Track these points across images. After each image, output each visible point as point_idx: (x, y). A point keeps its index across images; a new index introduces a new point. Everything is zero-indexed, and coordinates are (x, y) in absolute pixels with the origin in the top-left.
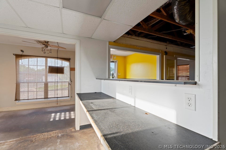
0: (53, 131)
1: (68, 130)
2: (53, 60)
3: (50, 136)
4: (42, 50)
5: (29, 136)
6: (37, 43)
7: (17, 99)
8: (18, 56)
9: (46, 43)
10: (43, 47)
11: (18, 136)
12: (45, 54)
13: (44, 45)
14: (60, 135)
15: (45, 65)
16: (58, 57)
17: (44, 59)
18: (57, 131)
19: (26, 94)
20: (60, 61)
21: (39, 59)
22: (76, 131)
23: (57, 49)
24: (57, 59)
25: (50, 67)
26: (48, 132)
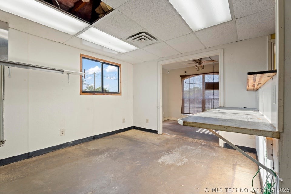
0: (200, 139)
1: (212, 143)
2: (210, 75)
3: (196, 142)
4: (196, 68)
5: (183, 137)
6: (193, 63)
7: (182, 112)
8: (183, 77)
9: (199, 60)
10: (196, 65)
11: (177, 135)
12: (199, 71)
13: (198, 62)
14: (203, 144)
15: (202, 82)
16: (215, 72)
17: (202, 76)
18: (202, 141)
19: (188, 109)
20: (217, 75)
21: (198, 77)
22: (219, 147)
23: (212, 63)
24: (213, 74)
25: (206, 83)
26: (195, 139)
